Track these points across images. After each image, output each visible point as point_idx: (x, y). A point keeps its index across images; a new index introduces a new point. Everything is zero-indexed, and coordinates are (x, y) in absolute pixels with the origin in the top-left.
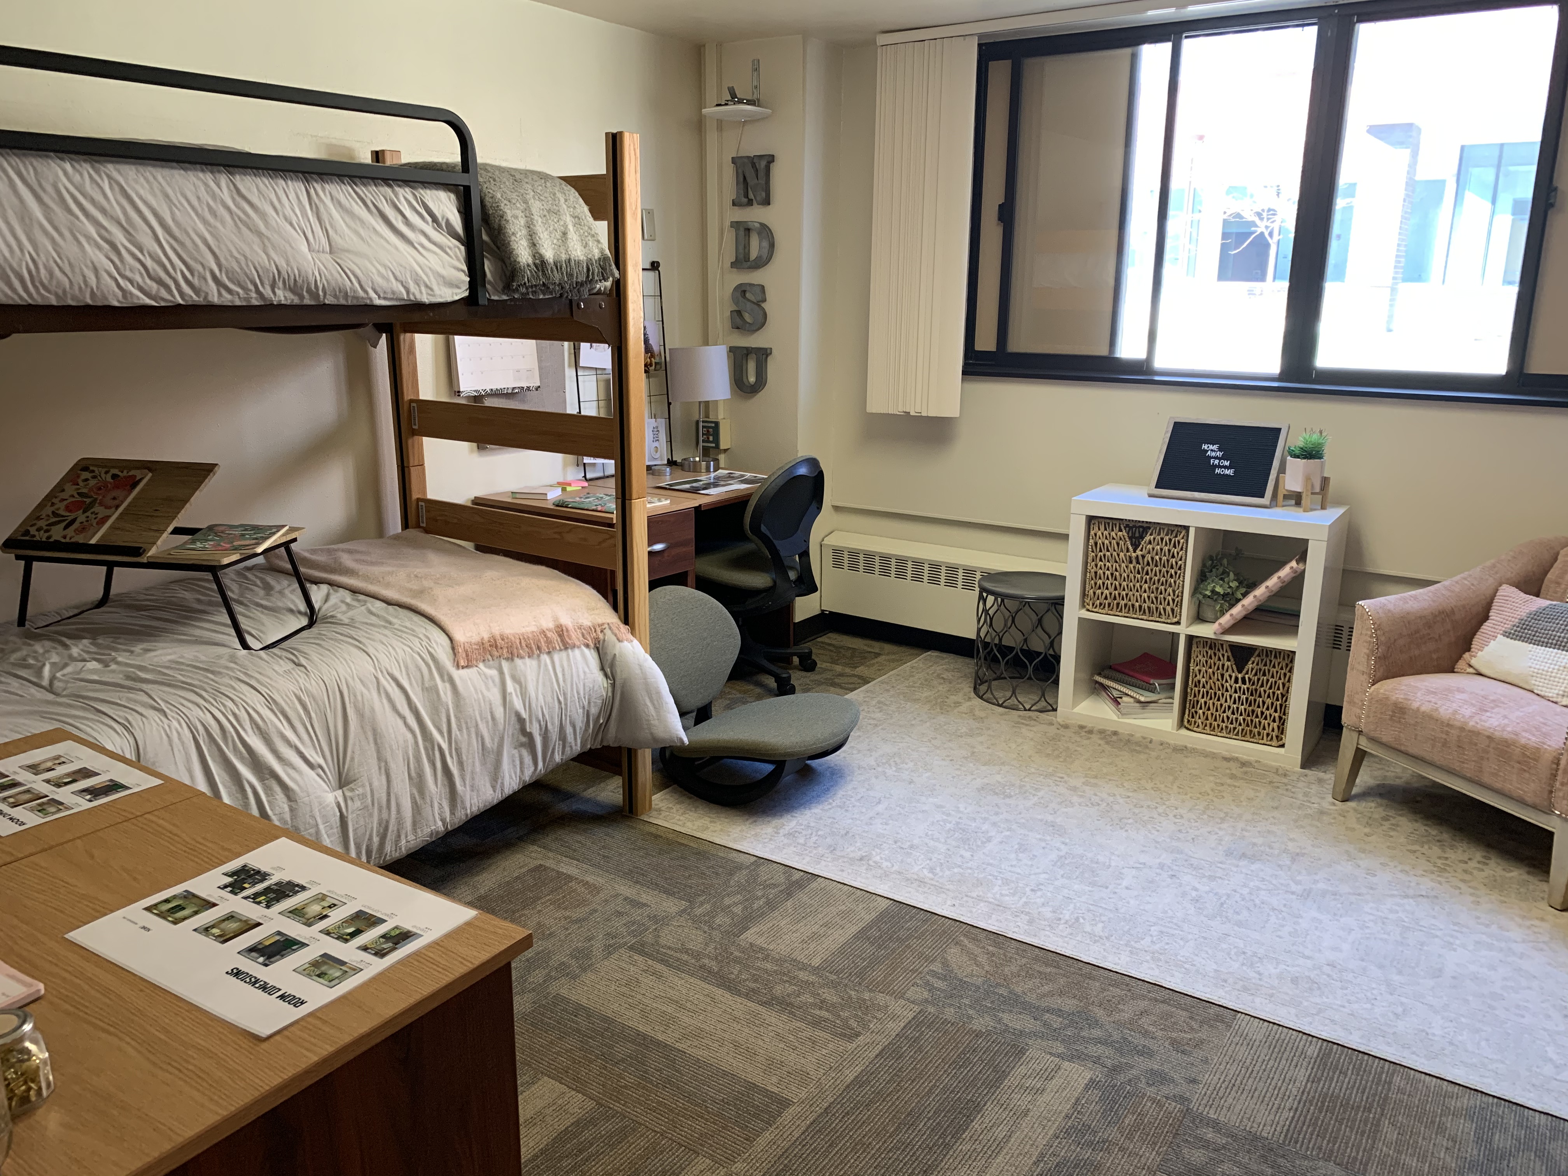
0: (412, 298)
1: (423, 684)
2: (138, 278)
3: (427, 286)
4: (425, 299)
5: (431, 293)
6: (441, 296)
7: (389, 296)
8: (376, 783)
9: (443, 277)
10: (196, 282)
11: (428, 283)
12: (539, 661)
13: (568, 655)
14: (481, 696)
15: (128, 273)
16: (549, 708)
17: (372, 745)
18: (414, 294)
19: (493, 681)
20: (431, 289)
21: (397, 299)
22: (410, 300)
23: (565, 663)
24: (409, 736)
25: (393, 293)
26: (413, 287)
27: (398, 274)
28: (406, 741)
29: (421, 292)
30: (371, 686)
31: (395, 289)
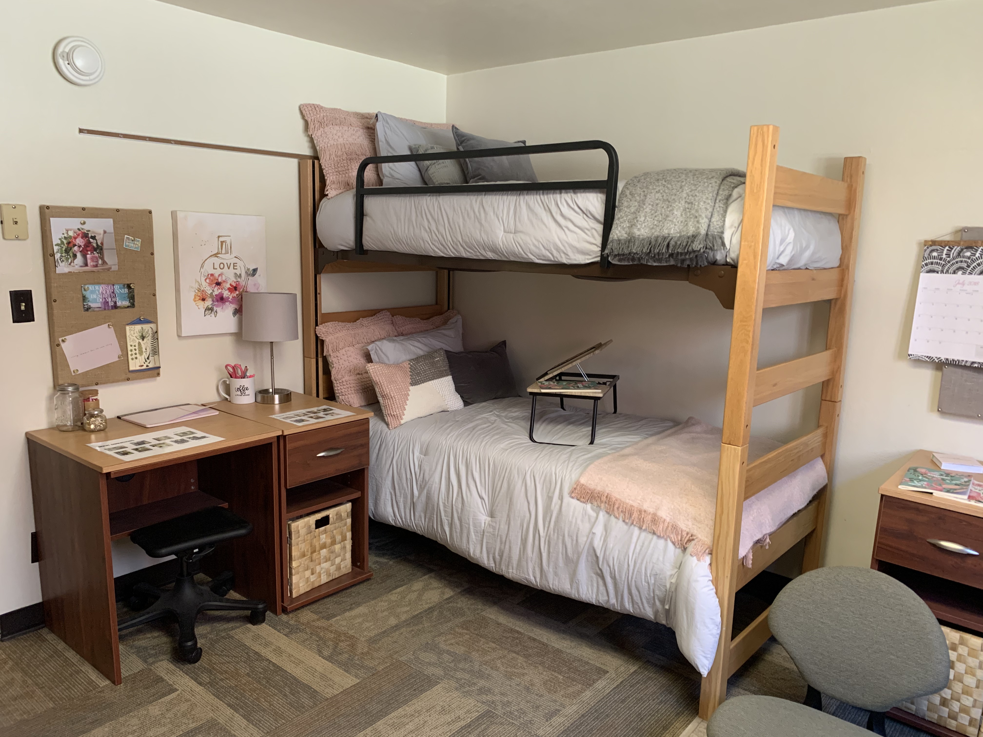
0: (556, 260)
1: (549, 493)
2: (437, 244)
3: (564, 253)
4: (565, 261)
5: (568, 257)
6: (576, 260)
7: (542, 258)
8: (502, 527)
9: (577, 249)
10: (455, 246)
11: (565, 251)
12: (629, 528)
13: (652, 539)
14: (574, 521)
15: (434, 242)
16: (619, 563)
17: (508, 506)
18: (557, 258)
19: (589, 519)
20: (568, 255)
21: (548, 260)
22: (556, 261)
23: (646, 543)
24: (528, 515)
25: (544, 256)
26: (555, 253)
27: (546, 246)
28: (525, 516)
29: (561, 257)
30: (520, 476)
31: (544, 254)
